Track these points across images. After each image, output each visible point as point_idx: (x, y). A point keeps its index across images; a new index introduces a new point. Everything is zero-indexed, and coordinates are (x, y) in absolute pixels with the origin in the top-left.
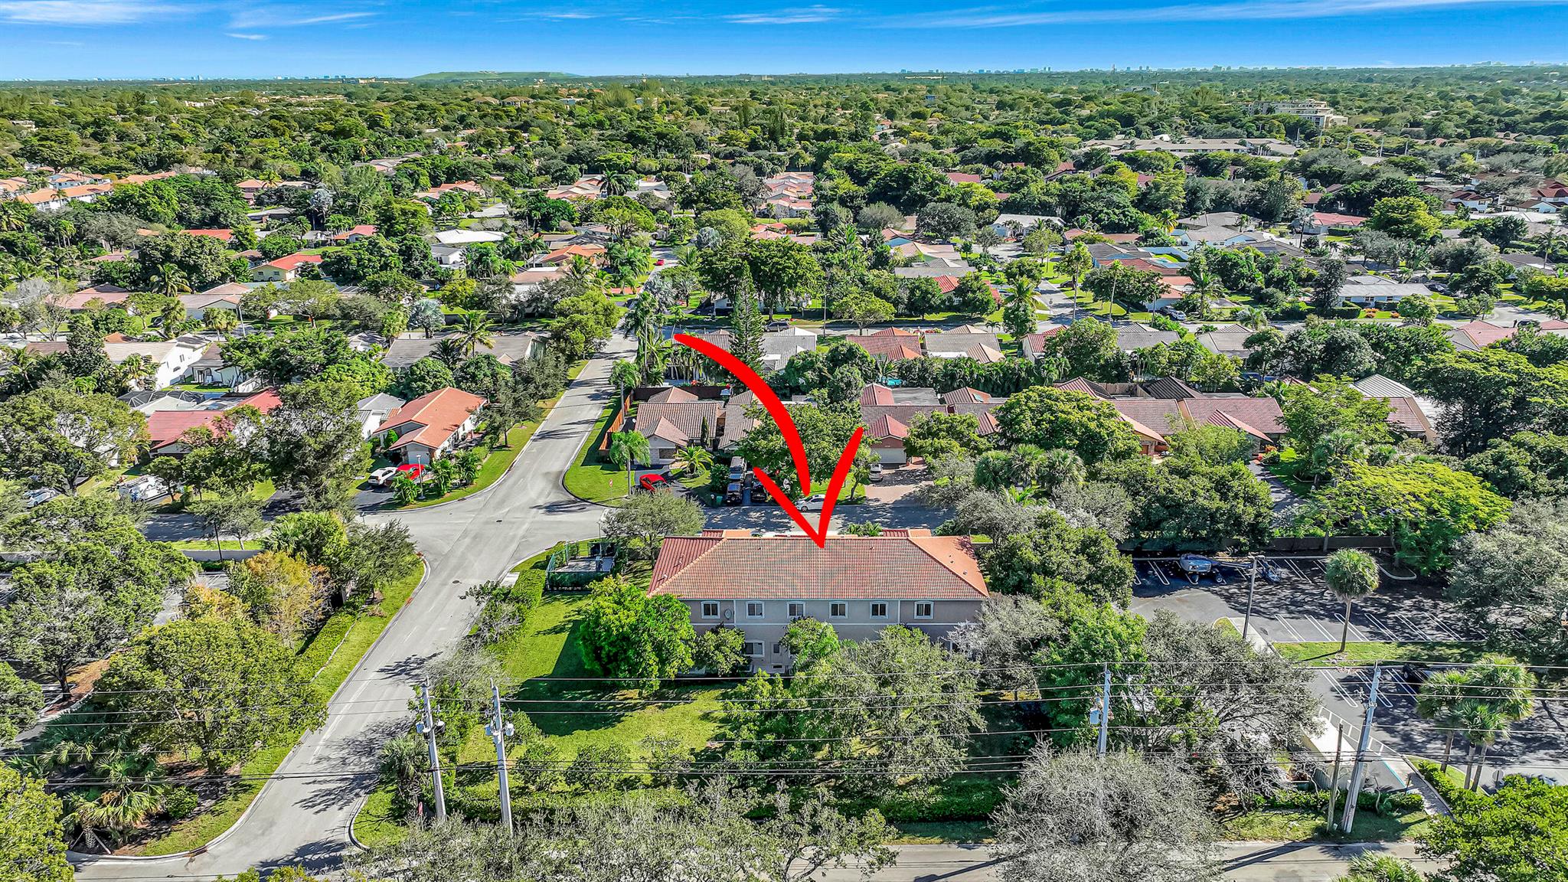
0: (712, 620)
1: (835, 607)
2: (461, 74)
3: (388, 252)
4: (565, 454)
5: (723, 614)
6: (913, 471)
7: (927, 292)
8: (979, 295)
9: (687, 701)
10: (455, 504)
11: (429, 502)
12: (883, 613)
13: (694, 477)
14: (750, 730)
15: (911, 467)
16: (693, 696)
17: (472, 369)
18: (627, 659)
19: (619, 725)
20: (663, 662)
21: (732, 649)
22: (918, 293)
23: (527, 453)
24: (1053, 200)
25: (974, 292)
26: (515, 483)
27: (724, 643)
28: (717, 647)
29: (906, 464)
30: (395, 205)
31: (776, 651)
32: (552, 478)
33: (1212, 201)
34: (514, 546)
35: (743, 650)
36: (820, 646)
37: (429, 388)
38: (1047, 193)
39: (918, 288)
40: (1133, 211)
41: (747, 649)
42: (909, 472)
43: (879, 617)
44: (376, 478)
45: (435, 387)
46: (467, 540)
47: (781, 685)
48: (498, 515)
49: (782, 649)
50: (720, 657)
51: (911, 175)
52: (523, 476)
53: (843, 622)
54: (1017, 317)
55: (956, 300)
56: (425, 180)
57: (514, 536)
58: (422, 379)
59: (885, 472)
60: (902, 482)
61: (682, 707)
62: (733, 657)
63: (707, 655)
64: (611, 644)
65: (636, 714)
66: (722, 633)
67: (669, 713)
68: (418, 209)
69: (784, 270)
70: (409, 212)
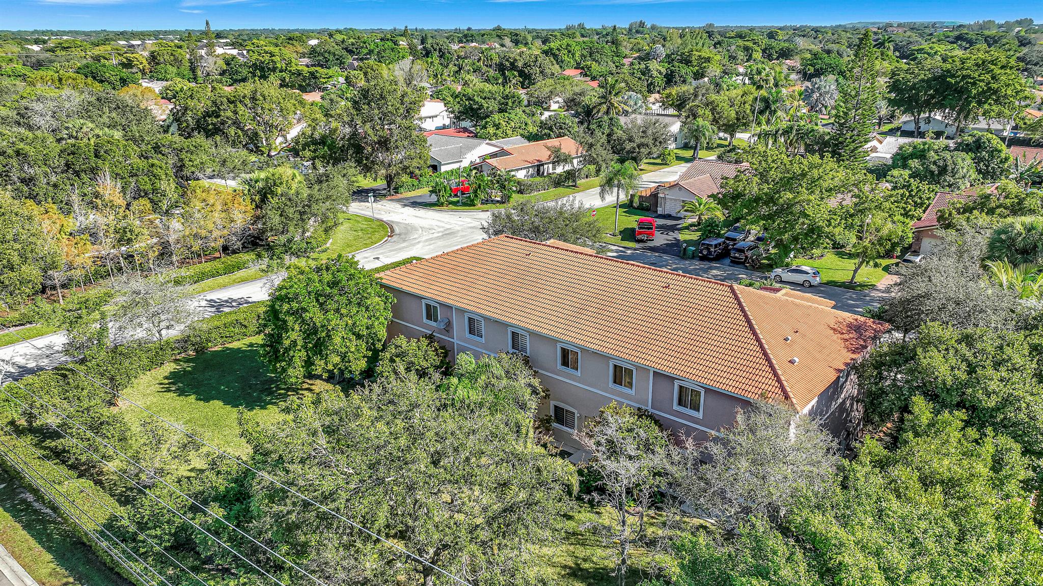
10: (475, 213)
12: (629, 383)
43: (622, 389)
68: (712, 56)
69: (974, 84)
70: (704, 58)
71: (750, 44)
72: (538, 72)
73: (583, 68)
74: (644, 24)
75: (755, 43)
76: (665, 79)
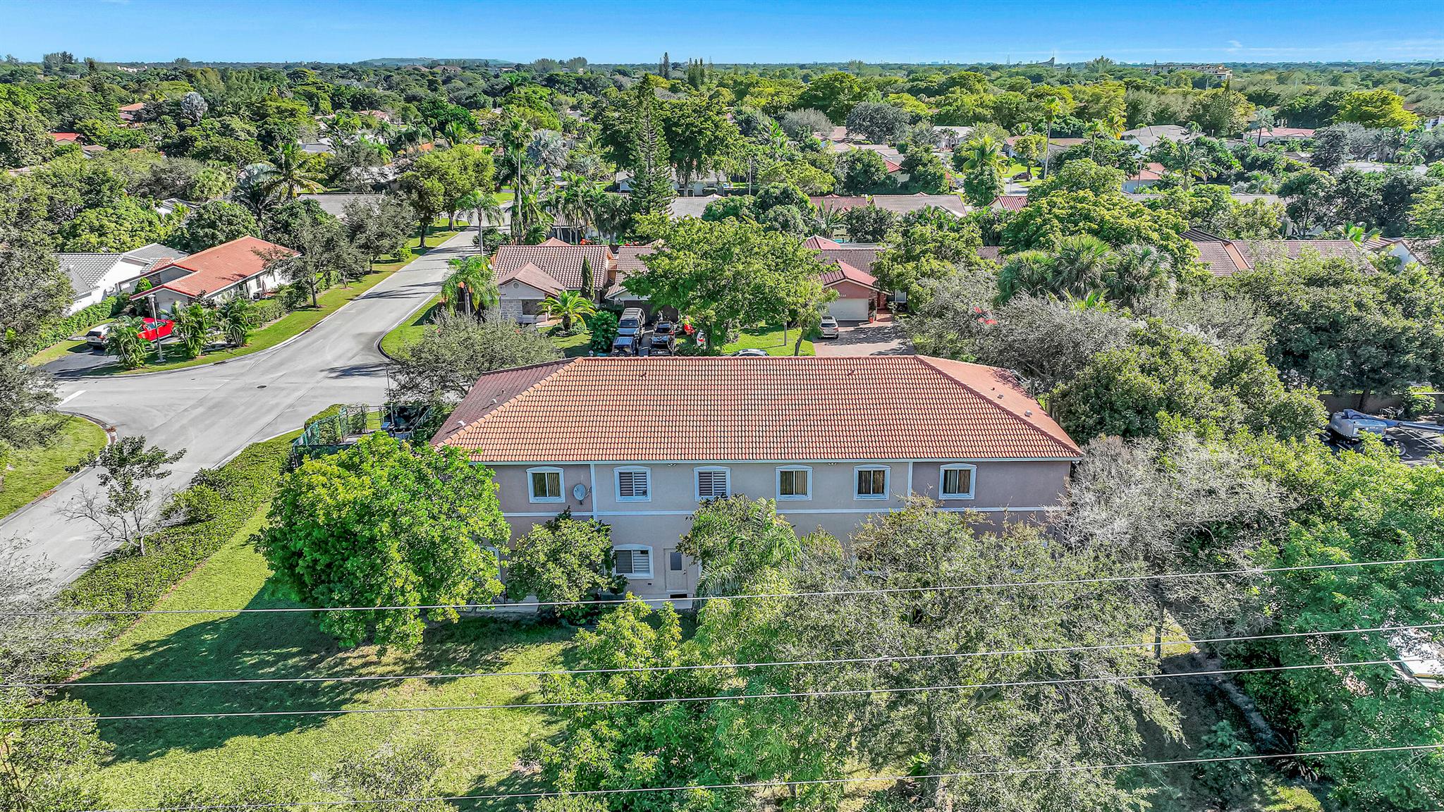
0: (552, 505)
1: (786, 476)
2: (402, 60)
3: (243, 136)
4: (394, 315)
5: (570, 493)
6: (879, 329)
7: (869, 165)
8: (931, 169)
9: (489, 667)
10: (210, 369)
11: (168, 366)
12: (879, 489)
13: (569, 335)
14: (600, 740)
15: (875, 324)
16: (506, 656)
17: (284, 216)
18: (346, 579)
19: (334, 724)
20: (432, 584)
21: (584, 557)
22: (859, 166)
23: (342, 313)
24: (988, 113)
25: (925, 165)
26: (309, 345)
27: (566, 546)
28: (554, 556)
29: (869, 321)
30: (269, 103)
31: (676, 565)
32: (364, 339)
33: (1153, 114)
34: (269, 418)
35: (608, 563)
36: (761, 545)
37: (221, 237)
38: (982, 105)
39: (859, 160)
40: (1075, 121)
41: (616, 560)
42: (874, 330)
43: (872, 497)
44: (97, 334)
45: (232, 236)
46: (200, 410)
47: (676, 630)
48: (262, 381)
49: (686, 560)
50: (556, 575)
51: (837, 84)
52: (325, 337)
53: (802, 506)
54: (982, 183)
55: (903, 178)
56: (326, 105)
57: (277, 405)
58: (212, 225)
59: (841, 330)
60: (867, 340)
61: (476, 680)
62: (586, 576)
63: (532, 571)
64: (319, 545)
65: (377, 696)
66: (566, 528)
67: (449, 692)
68: (297, 107)
69: (700, 132)
70: (286, 110)
71: (313, 90)
72: (22, 138)
73: (80, 131)
74: (70, 57)
75: (319, 88)
76: (259, 143)
